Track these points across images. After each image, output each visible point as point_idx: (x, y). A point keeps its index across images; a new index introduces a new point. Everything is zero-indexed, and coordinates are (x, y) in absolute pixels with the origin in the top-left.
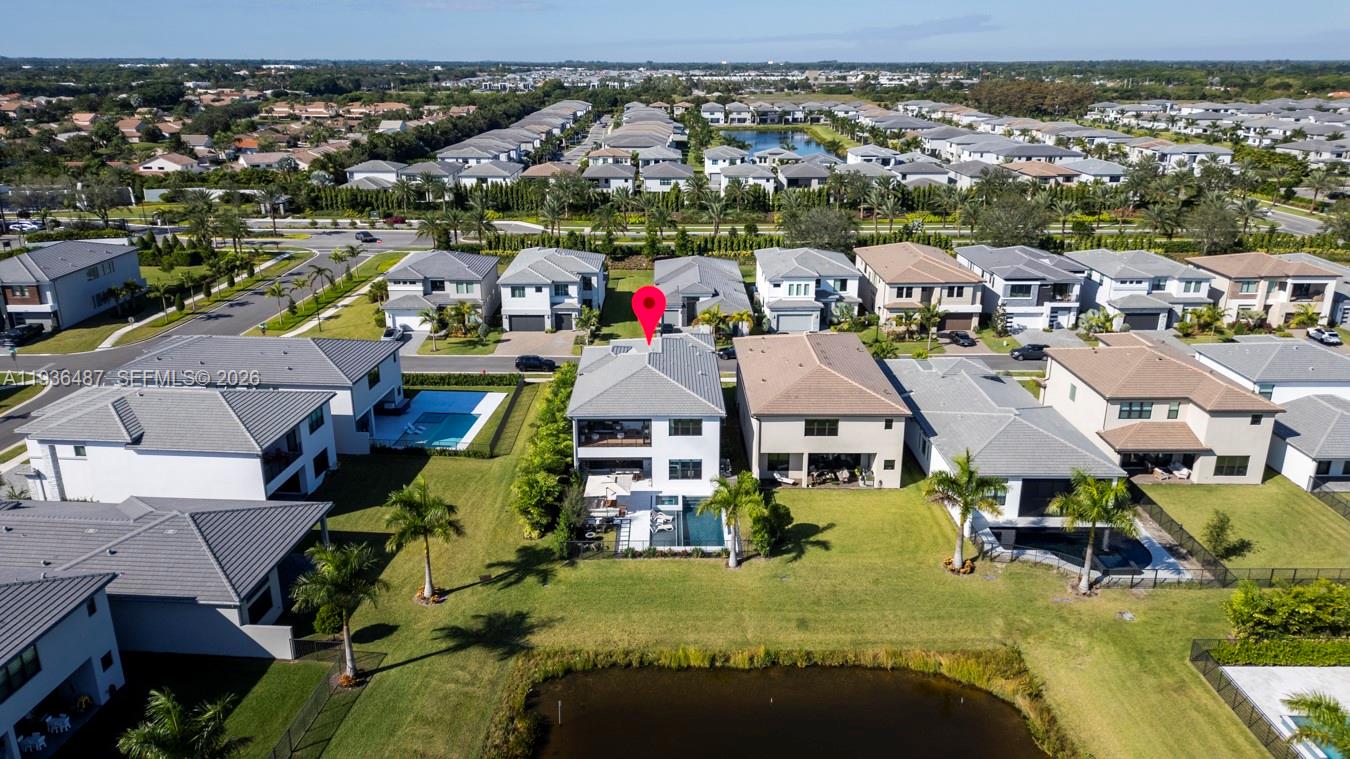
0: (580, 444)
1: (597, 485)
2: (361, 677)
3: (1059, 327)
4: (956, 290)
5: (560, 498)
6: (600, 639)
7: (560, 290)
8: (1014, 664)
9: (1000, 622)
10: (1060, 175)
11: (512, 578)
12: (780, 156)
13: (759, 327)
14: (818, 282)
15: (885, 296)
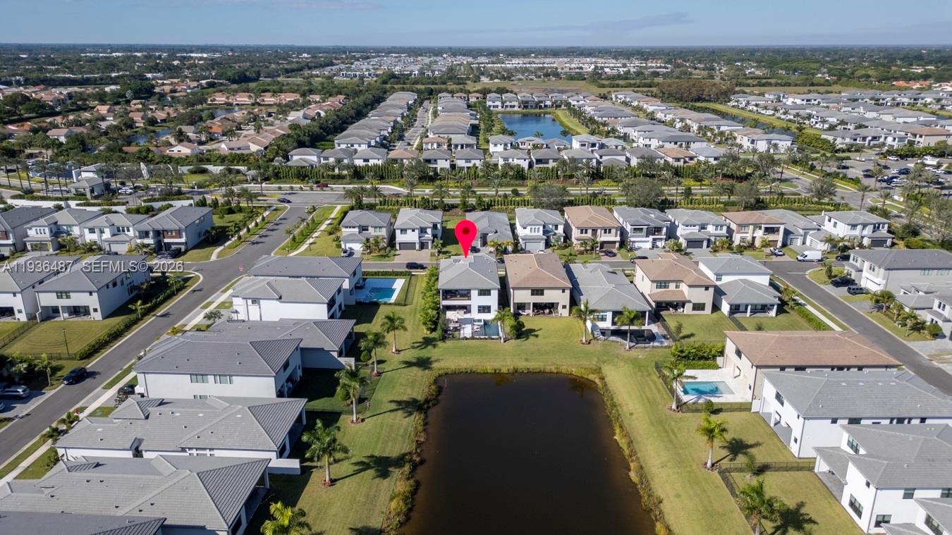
0: (443, 299)
1: (451, 315)
2: (379, 374)
3: (657, 247)
4: (607, 230)
5: (438, 319)
6: (456, 365)
7: (423, 230)
8: (598, 371)
9: (596, 359)
10: (686, 157)
11: (423, 347)
12: (533, 142)
13: (517, 249)
14: (544, 227)
15: (575, 233)
